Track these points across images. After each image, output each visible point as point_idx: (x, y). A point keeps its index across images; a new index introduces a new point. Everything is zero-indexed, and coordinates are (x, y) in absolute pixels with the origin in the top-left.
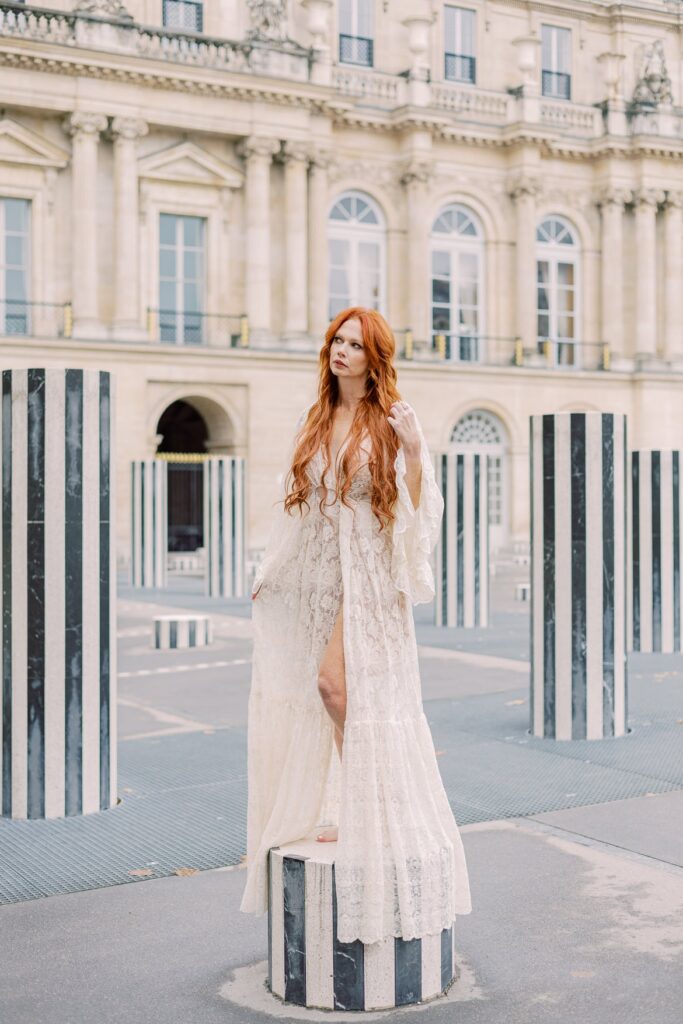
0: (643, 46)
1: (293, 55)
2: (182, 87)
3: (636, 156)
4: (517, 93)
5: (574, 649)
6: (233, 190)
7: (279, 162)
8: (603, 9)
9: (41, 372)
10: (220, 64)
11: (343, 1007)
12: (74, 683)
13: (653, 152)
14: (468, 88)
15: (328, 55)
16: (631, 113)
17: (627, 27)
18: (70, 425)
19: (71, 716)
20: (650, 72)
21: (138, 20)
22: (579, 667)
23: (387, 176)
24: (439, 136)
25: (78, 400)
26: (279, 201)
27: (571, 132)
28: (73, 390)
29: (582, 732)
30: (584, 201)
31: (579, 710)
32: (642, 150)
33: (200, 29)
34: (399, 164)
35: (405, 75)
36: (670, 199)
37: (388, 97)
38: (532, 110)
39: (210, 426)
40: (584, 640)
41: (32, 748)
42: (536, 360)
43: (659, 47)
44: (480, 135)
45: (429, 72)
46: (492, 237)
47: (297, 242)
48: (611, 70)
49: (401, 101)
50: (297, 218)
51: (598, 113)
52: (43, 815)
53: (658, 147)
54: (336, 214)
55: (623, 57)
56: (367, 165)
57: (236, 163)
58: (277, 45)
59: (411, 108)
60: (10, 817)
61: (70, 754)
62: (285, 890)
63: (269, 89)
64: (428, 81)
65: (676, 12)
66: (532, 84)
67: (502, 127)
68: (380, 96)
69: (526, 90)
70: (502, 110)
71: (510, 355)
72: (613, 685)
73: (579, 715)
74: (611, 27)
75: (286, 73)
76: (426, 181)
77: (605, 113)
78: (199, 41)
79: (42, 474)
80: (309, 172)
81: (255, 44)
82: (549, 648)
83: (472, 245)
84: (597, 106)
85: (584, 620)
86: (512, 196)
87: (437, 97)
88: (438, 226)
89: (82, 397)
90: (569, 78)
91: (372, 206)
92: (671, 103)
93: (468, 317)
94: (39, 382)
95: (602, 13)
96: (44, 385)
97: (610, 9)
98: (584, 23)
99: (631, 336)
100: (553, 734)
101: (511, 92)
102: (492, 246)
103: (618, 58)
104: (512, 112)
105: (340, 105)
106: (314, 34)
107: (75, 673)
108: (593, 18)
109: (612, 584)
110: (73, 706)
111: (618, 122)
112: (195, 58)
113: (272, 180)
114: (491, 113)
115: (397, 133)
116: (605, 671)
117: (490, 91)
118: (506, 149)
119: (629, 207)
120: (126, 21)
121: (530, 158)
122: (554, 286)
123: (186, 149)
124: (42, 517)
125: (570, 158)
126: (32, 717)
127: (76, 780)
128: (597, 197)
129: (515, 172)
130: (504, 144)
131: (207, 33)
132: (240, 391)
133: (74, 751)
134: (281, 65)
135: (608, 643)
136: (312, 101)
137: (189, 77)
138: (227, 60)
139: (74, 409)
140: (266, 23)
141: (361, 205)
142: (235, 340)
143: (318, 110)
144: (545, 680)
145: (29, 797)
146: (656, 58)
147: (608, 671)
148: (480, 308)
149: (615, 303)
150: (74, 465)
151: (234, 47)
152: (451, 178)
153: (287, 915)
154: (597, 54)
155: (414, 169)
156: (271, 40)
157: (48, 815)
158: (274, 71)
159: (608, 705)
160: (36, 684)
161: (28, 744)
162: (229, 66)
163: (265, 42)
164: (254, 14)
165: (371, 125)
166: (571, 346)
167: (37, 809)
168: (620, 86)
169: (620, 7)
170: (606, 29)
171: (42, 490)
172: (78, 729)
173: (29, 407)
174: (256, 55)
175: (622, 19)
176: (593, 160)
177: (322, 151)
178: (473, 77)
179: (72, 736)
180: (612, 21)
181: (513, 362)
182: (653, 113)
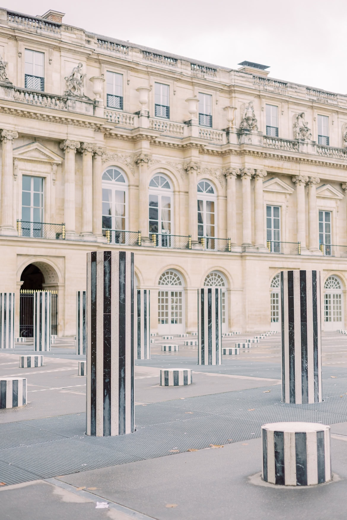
0: (244, 104)
1: (86, 103)
2: (35, 117)
3: (242, 153)
4: (188, 123)
5: (302, 366)
6: (58, 165)
7: (79, 153)
8: (226, 86)
9: (110, 253)
10: (53, 106)
11: (300, 484)
12: (122, 379)
13: (249, 151)
14: (166, 121)
15: (102, 104)
16: (240, 134)
17: (237, 95)
18: (121, 275)
19: (121, 393)
20: (247, 116)
21: (14, 84)
22: (305, 374)
23: (129, 160)
24: (153, 142)
25: (124, 264)
26: (79, 170)
27: (212, 142)
28: (122, 260)
29: (306, 401)
30: (218, 173)
31: (305, 391)
32: (245, 150)
33: (43, 90)
34: (135, 154)
35: (138, 113)
36: (257, 173)
37: (130, 124)
38: (195, 131)
39: (45, 276)
40: (307, 363)
41: (105, 406)
42: (198, 247)
43: (251, 105)
44: (172, 142)
45: (148, 113)
46: (177, 189)
47: (88, 190)
48: (230, 114)
49: (136, 126)
50: (88, 179)
51: (224, 134)
52: (110, 434)
53: (252, 150)
54: (105, 177)
55: (236, 108)
56: (120, 155)
57: (59, 153)
58: (80, 99)
59: (141, 129)
60: (96, 436)
61: (120, 409)
62: (275, 443)
63: (75, 118)
64: (148, 117)
65: (258, 89)
66: (195, 120)
67: (182, 139)
68: (126, 123)
69: (192, 122)
70: (181, 131)
71: (186, 244)
72: (318, 381)
73: (305, 393)
74: (230, 95)
75: (84, 111)
76: (147, 163)
77: (228, 133)
78: (43, 96)
79: (110, 294)
80: (93, 157)
81: (69, 98)
82: (292, 366)
83: (168, 193)
84: (224, 130)
85: (306, 354)
86: (186, 170)
87: (152, 124)
88: (152, 184)
89: (125, 262)
90: (211, 117)
91: (122, 173)
92: (257, 130)
93: (166, 226)
94: (109, 257)
95: (226, 88)
96: (111, 258)
97: (229, 87)
98: (218, 93)
99: (241, 235)
100: (294, 402)
101: (185, 123)
102: (177, 193)
103: (233, 109)
104: (186, 132)
105: (108, 127)
106: (96, 94)
107: (123, 375)
108: (222, 91)
109: (317, 340)
110: (122, 390)
111: (233, 138)
112: (41, 103)
113: (76, 161)
114: (177, 132)
115: (134, 140)
116: (314, 376)
117: (176, 122)
118: (184, 148)
119: (239, 176)
120: (9, 85)
121: (194, 153)
122: (205, 212)
123: (36, 145)
124: (110, 312)
125: (212, 153)
126: (106, 394)
127: (123, 420)
128: (224, 172)
129: (188, 160)
130: (183, 146)
131: (46, 92)
132: (61, 260)
133: (122, 408)
134: (81, 108)
135: (316, 364)
136: (95, 124)
137: (39, 112)
138: (56, 105)
139: (122, 268)
140: (74, 88)
141: (117, 173)
142: (58, 235)
143: (98, 129)
144: (290, 379)
145: (104, 427)
146: (250, 110)
147: (316, 375)
148: (172, 222)
149: (233, 220)
150: (122, 291)
151: (59, 99)
152: (158, 162)
153: (276, 452)
154: (224, 107)
155: (142, 157)
156: (77, 96)
157: (112, 435)
158: (78, 110)
159: (316, 389)
160: (107, 380)
161: (104, 405)
162: (57, 107)
163: (74, 97)
164: (68, 84)
165: (122, 136)
166: (213, 240)
167: (107, 432)
168: (234, 122)
169: (234, 86)
170: (227, 96)
171: (110, 301)
172: (124, 399)
173: (104, 267)
174: (69, 103)
175: (235, 91)
176: (223, 155)
177: (99, 148)
178: (168, 116)
179: (122, 402)
180: (230, 92)
181: (187, 247)
182: (249, 134)
